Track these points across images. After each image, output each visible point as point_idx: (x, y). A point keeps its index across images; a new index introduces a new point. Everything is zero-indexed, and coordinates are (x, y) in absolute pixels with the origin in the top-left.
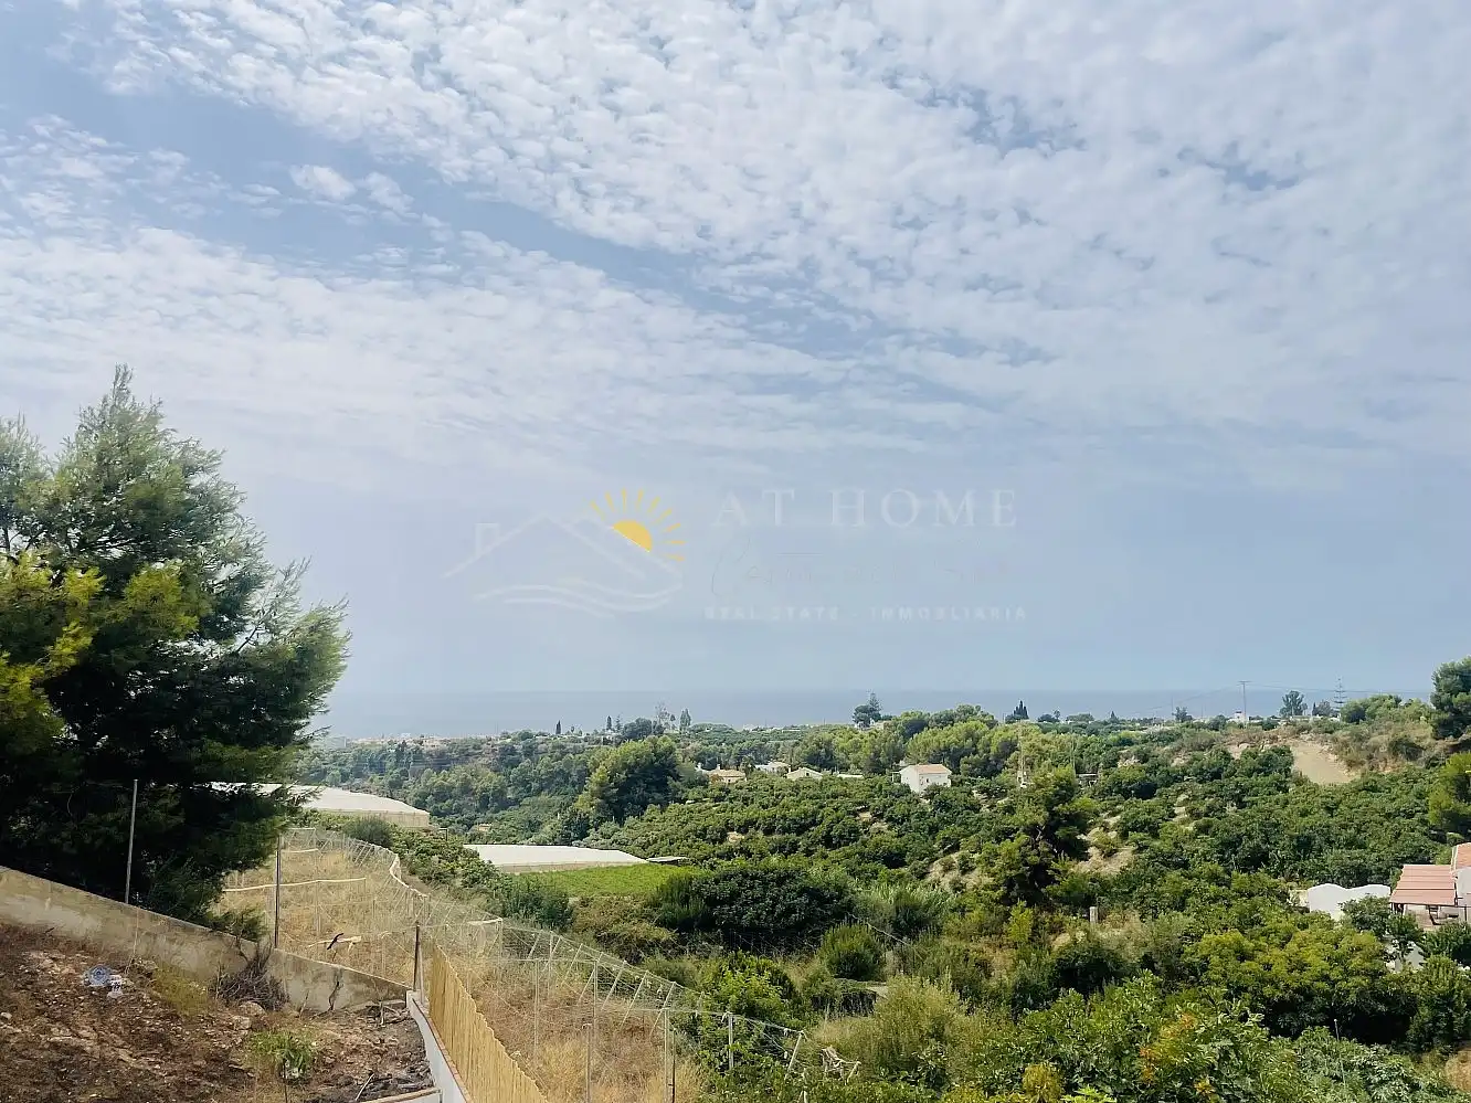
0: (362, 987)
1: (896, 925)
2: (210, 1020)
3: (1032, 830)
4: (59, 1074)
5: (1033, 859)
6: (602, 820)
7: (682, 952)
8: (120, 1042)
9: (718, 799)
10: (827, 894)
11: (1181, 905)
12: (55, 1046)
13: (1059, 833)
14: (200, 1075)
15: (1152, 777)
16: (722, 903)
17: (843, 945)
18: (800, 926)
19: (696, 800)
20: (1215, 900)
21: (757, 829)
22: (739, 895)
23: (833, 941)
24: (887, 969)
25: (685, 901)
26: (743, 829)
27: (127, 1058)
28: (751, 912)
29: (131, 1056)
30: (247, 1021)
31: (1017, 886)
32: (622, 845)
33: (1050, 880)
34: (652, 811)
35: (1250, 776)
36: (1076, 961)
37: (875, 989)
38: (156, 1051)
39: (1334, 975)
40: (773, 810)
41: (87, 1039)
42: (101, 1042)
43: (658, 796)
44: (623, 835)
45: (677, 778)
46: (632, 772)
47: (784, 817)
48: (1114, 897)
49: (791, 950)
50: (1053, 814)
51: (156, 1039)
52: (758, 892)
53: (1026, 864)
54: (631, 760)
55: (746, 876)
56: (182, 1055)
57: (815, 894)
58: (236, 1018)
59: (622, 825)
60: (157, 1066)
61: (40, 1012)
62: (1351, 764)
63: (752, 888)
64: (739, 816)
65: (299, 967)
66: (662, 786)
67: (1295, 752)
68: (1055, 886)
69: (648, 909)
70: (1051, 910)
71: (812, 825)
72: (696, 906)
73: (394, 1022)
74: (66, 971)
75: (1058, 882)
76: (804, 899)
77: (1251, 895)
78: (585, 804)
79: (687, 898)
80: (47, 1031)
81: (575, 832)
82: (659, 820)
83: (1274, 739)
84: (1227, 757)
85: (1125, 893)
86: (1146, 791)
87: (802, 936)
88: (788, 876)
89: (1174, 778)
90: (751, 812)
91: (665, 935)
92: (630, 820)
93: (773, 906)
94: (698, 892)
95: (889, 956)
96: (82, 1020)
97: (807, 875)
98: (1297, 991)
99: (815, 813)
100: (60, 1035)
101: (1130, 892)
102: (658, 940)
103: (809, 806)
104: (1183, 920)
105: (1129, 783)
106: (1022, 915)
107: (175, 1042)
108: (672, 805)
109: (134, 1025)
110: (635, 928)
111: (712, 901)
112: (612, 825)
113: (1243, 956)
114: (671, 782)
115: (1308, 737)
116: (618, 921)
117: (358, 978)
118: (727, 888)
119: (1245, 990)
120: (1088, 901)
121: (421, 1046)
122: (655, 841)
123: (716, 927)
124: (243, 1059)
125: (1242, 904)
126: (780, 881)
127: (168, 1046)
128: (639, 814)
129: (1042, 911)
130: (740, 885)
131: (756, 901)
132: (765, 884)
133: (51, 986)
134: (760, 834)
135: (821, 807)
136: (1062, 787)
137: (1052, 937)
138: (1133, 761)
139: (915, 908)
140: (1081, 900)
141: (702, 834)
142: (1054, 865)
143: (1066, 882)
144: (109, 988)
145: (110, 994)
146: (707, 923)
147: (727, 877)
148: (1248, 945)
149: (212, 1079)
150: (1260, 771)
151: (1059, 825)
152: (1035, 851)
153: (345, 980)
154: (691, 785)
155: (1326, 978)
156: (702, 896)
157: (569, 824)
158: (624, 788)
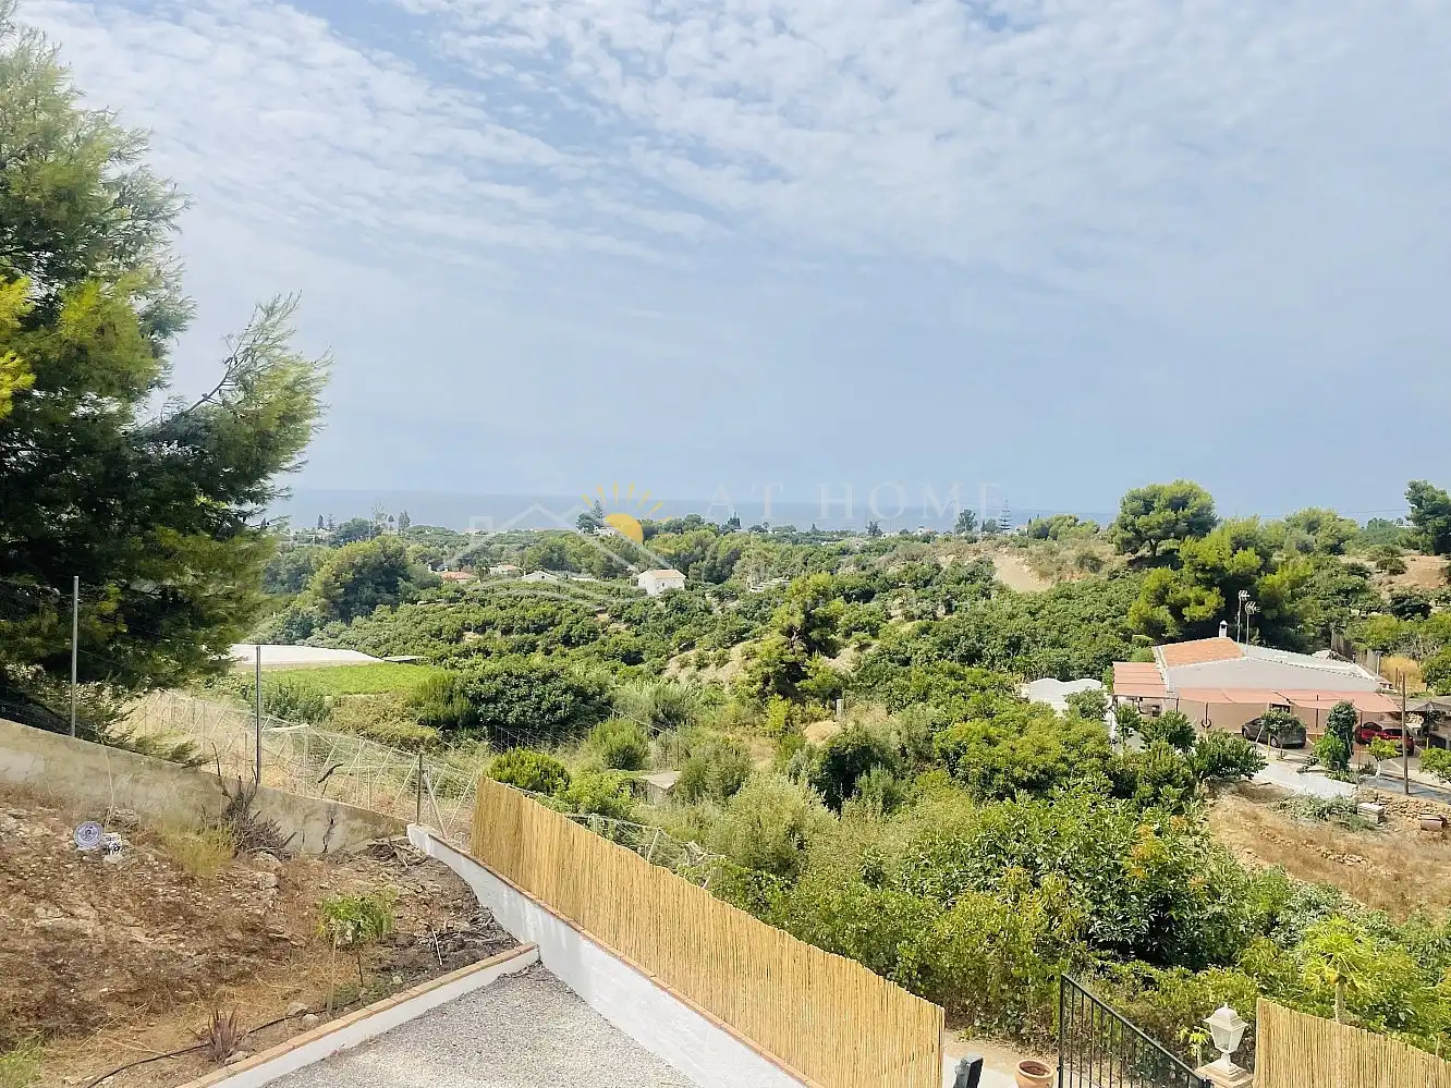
0: (358, 823)
1: (655, 719)
2: (232, 881)
3: (789, 632)
4: (54, 967)
5: (789, 658)
6: (327, 620)
7: (446, 747)
8: (131, 920)
9: (452, 600)
10: (590, 691)
11: (924, 697)
12: (44, 931)
13: (814, 634)
14: (237, 950)
15: (872, 584)
16: (488, 701)
17: (615, 740)
18: (564, 722)
19: (429, 602)
20: (955, 692)
21: (494, 629)
22: (504, 693)
23: (603, 736)
24: (651, 758)
25: (450, 700)
26: (481, 628)
27: (142, 939)
28: (517, 709)
29: (147, 935)
30: (272, 879)
31: (772, 682)
32: (351, 645)
33: (805, 676)
34: (381, 611)
35: (959, 584)
36: (846, 749)
37: (645, 777)
38: (176, 926)
39: (1072, 757)
40: (511, 611)
41: (87, 920)
42: (104, 921)
43: (389, 597)
44: (351, 634)
45: (408, 579)
46: (360, 572)
47: (524, 619)
48: (858, 690)
49: (555, 744)
50: (808, 616)
51: (173, 911)
52: (523, 691)
53: (782, 662)
54: (358, 560)
55: (510, 675)
56: (210, 927)
57: (579, 692)
58: (259, 874)
59: (349, 623)
60: (182, 945)
61: (15, 890)
62: (1044, 575)
63: (516, 686)
64: (474, 618)
65: (289, 805)
66: (392, 588)
67: (996, 564)
68: (809, 681)
69: (409, 708)
70: (803, 703)
71: (550, 625)
72: (460, 706)
73: (417, 864)
74: (38, 832)
75: (811, 678)
76: (569, 697)
77: (983, 689)
78: (308, 603)
79: (451, 697)
80: (30, 913)
81: (300, 631)
82: (390, 620)
83: (977, 552)
84: (938, 567)
85: (869, 687)
86: (867, 596)
87: (566, 731)
88: (553, 675)
89: (890, 585)
90: (488, 613)
91: (430, 733)
92: (358, 620)
93: (540, 703)
94: (463, 691)
95: (653, 746)
96: (76, 896)
97: (571, 674)
98: (1044, 772)
99: (553, 615)
100: (47, 916)
101: (873, 686)
102: (423, 739)
103: (549, 608)
104: (932, 711)
105: (852, 589)
106: (778, 708)
107: (199, 912)
108: (403, 605)
109: (145, 896)
110: (398, 726)
111: (477, 699)
112: (338, 625)
113: (991, 742)
114: (402, 583)
115: (1005, 550)
116: (377, 721)
117: (354, 814)
118: (490, 688)
119: (999, 771)
120: (835, 694)
121: (468, 890)
122: (387, 641)
123: (481, 724)
124: (279, 925)
125: (976, 695)
126: (545, 680)
127: (190, 918)
128: (367, 614)
129: (794, 704)
130: (505, 683)
131: (521, 699)
132: (530, 683)
133: (26, 853)
134: (498, 634)
135: (560, 609)
136: (818, 592)
137: (803, 726)
138: (852, 568)
139: (672, 703)
140: (831, 694)
141: (438, 634)
142: (808, 663)
143: (818, 678)
144: (106, 850)
145: (106, 858)
146: (473, 721)
147: (493, 677)
148: (993, 731)
149: (250, 953)
150: (967, 580)
151: (815, 626)
152: (791, 650)
153: (341, 816)
154: (424, 587)
155: (1064, 760)
156: (466, 695)
157: (290, 623)
158: (352, 588)
